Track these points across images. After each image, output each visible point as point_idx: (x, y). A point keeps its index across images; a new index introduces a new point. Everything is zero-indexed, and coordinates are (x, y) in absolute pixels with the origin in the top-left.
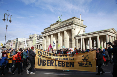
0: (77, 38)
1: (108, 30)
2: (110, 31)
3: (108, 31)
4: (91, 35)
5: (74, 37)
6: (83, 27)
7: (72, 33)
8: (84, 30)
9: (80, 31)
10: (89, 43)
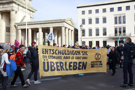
0: (19, 27)
1: (65, 20)
2: (67, 22)
3: (65, 22)
4: (42, 25)
5: (15, 26)
6: (30, 11)
7: (11, 18)
8: (32, 16)
9: (25, 16)
10: (38, 37)
